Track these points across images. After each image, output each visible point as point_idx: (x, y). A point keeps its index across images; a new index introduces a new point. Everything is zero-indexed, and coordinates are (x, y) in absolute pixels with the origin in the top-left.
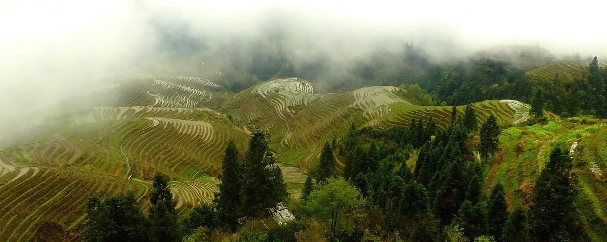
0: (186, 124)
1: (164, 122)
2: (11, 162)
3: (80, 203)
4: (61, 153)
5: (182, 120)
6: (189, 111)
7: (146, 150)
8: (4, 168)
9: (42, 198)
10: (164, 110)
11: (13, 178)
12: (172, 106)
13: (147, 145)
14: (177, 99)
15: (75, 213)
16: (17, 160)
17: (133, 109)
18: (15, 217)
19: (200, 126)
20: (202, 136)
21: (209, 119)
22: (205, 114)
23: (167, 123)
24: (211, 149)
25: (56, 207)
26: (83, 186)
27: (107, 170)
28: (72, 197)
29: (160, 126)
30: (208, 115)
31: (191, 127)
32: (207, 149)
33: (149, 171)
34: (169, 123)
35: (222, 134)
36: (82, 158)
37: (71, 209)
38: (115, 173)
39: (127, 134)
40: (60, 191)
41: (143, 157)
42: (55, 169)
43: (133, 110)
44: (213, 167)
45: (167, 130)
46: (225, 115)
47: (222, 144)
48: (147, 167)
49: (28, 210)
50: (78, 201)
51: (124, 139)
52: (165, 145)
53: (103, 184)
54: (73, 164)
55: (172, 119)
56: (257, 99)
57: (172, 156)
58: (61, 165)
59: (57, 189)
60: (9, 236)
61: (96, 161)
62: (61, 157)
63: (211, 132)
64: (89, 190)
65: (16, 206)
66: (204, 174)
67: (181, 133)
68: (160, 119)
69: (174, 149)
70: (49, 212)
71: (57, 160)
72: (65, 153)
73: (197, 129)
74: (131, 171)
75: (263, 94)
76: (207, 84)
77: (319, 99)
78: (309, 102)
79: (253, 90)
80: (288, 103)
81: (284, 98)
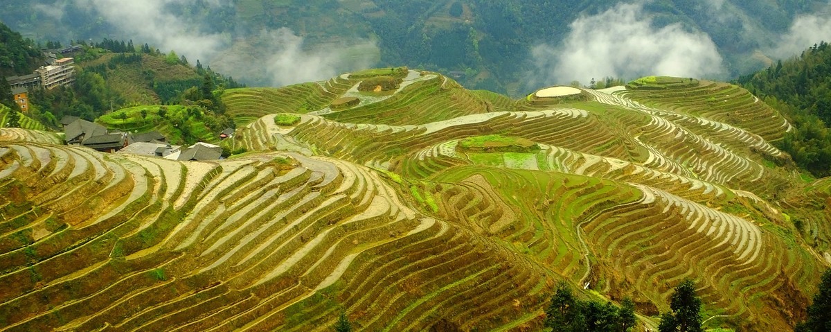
0: (706, 214)
1: (664, 200)
2: (410, 203)
3: (501, 304)
4: (481, 210)
5: (700, 206)
6: (714, 192)
7: (622, 245)
8: (399, 210)
9: (444, 276)
10: (665, 176)
11: (409, 231)
12: (679, 173)
13: (626, 236)
14: (690, 161)
15: (490, 319)
16: (418, 204)
17: (607, 163)
18: (403, 293)
19: (735, 226)
20: (736, 246)
21: (754, 217)
22: (747, 204)
23: (671, 203)
24: (750, 278)
25: (462, 298)
26: (510, 277)
27: (550, 261)
28: (489, 289)
29: (654, 208)
30: (752, 209)
31: (715, 224)
32: (741, 275)
33: (621, 285)
34: (674, 204)
35: (778, 253)
36: (512, 228)
37: (484, 309)
38: (562, 271)
39: (592, 205)
40: (472, 273)
41: (615, 256)
42: (471, 234)
43: (608, 165)
44: (746, 315)
45: (668, 216)
46: (788, 218)
47: (775, 275)
48: (619, 278)
49: (422, 289)
50: (497, 300)
51: (585, 213)
52: (659, 244)
53: (543, 283)
54: (497, 235)
55: (680, 199)
57: (668, 271)
58: (479, 230)
59: (469, 268)
60: (390, 322)
61: (535, 239)
62: (481, 217)
63: (756, 244)
64: (517, 286)
65: (407, 277)
66: (726, 325)
67: (694, 230)
68: (658, 192)
69: (675, 258)
70: (450, 304)
71: (472, 220)
72: (486, 211)
73: (727, 230)
74: (589, 276)
76: (758, 145)
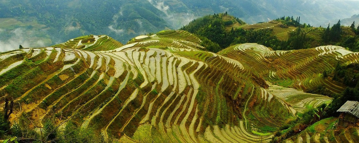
9: (216, 79)
25: (224, 86)
28: (227, 81)
32: (244, 73)
37: (230, 88)
50: (231, 84)
56: (239, 53)
64: (231, 79)
65: (209, 81)
75: (243, 50)
76: (197, 46)
77: (290, 52)
78: (282, 54)
79: (235, 48)
80: (263, 56)
81: (259, 53)
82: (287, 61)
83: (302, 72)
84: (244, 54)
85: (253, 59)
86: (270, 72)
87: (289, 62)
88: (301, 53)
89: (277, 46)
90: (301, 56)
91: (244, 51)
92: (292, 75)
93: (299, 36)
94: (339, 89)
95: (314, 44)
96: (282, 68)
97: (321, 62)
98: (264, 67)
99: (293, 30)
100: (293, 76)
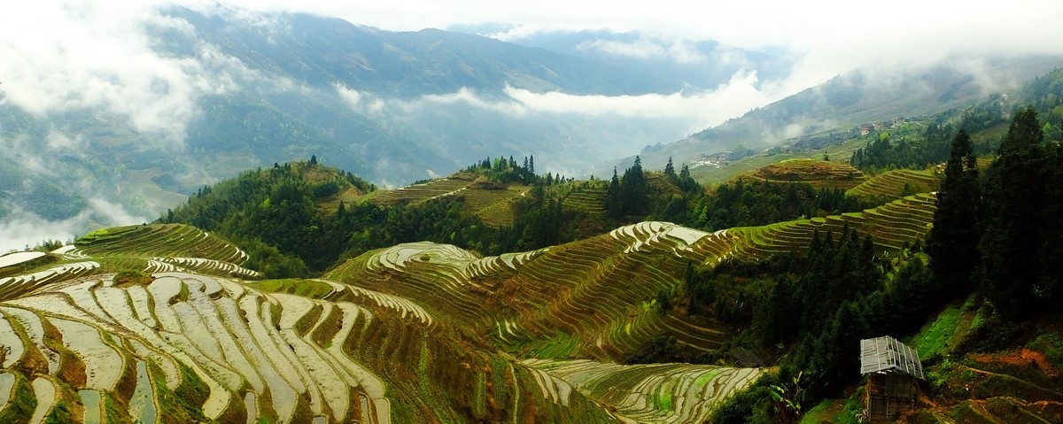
56: (387, 277)
75: (397, 266)
76: (235, 270)
77: (542, 253)
78: (522, 263)
79: (369, 264)
80: (464, 275)
81: (449, 268)
82: (540, 281)
83: (594, 306)
84: (402, 279)
85: (435, 291)
86: (498, 324)
87: (549, 284)
88: (575, 252)
89: (486, 244)
90: (577, 262)
91: (400, 267)
92: (567, 319)
93: (545, 210)
94: (712, 336)
95: (588, 226)
96: (532, 303)
97: (638, 271)
98: (475, 310)
99: (523, 194)
100: (572, 321)
